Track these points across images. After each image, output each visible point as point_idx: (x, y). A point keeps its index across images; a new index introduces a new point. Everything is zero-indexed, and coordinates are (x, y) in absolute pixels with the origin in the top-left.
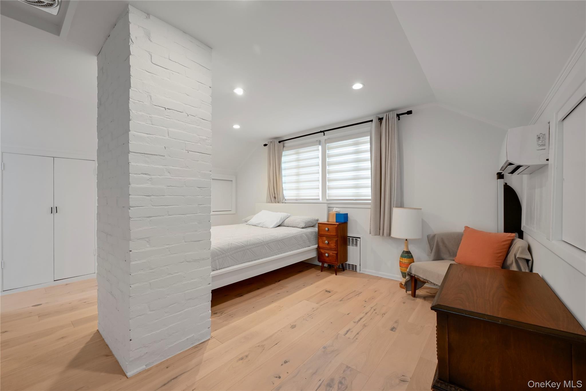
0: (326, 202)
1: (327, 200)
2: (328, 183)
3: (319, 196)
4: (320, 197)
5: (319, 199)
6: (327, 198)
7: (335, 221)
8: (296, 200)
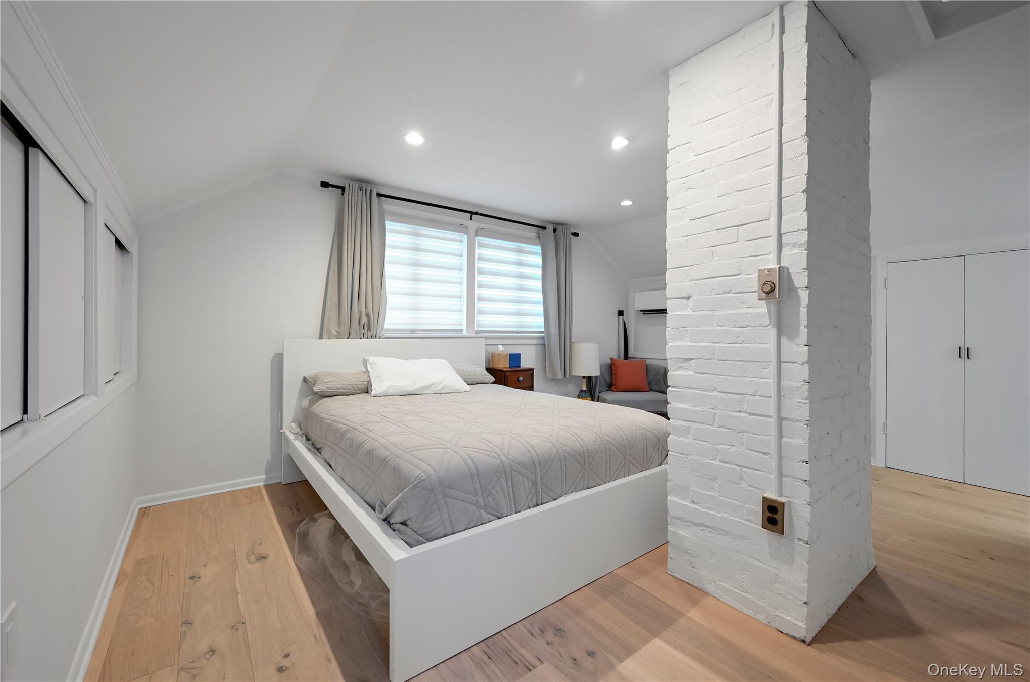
0: (473, 335)
1: (477, 332)
2: (478, 304)
3: (461, 325)
4: (464, 327)
5: (461, 331)
6: (476, 329)
7: (508, 366)
8: (412, 331)
